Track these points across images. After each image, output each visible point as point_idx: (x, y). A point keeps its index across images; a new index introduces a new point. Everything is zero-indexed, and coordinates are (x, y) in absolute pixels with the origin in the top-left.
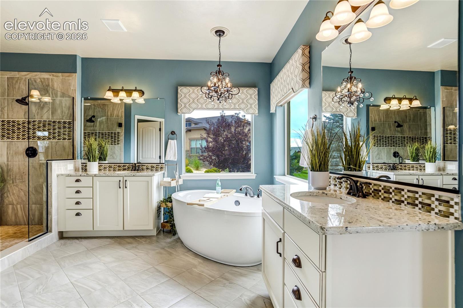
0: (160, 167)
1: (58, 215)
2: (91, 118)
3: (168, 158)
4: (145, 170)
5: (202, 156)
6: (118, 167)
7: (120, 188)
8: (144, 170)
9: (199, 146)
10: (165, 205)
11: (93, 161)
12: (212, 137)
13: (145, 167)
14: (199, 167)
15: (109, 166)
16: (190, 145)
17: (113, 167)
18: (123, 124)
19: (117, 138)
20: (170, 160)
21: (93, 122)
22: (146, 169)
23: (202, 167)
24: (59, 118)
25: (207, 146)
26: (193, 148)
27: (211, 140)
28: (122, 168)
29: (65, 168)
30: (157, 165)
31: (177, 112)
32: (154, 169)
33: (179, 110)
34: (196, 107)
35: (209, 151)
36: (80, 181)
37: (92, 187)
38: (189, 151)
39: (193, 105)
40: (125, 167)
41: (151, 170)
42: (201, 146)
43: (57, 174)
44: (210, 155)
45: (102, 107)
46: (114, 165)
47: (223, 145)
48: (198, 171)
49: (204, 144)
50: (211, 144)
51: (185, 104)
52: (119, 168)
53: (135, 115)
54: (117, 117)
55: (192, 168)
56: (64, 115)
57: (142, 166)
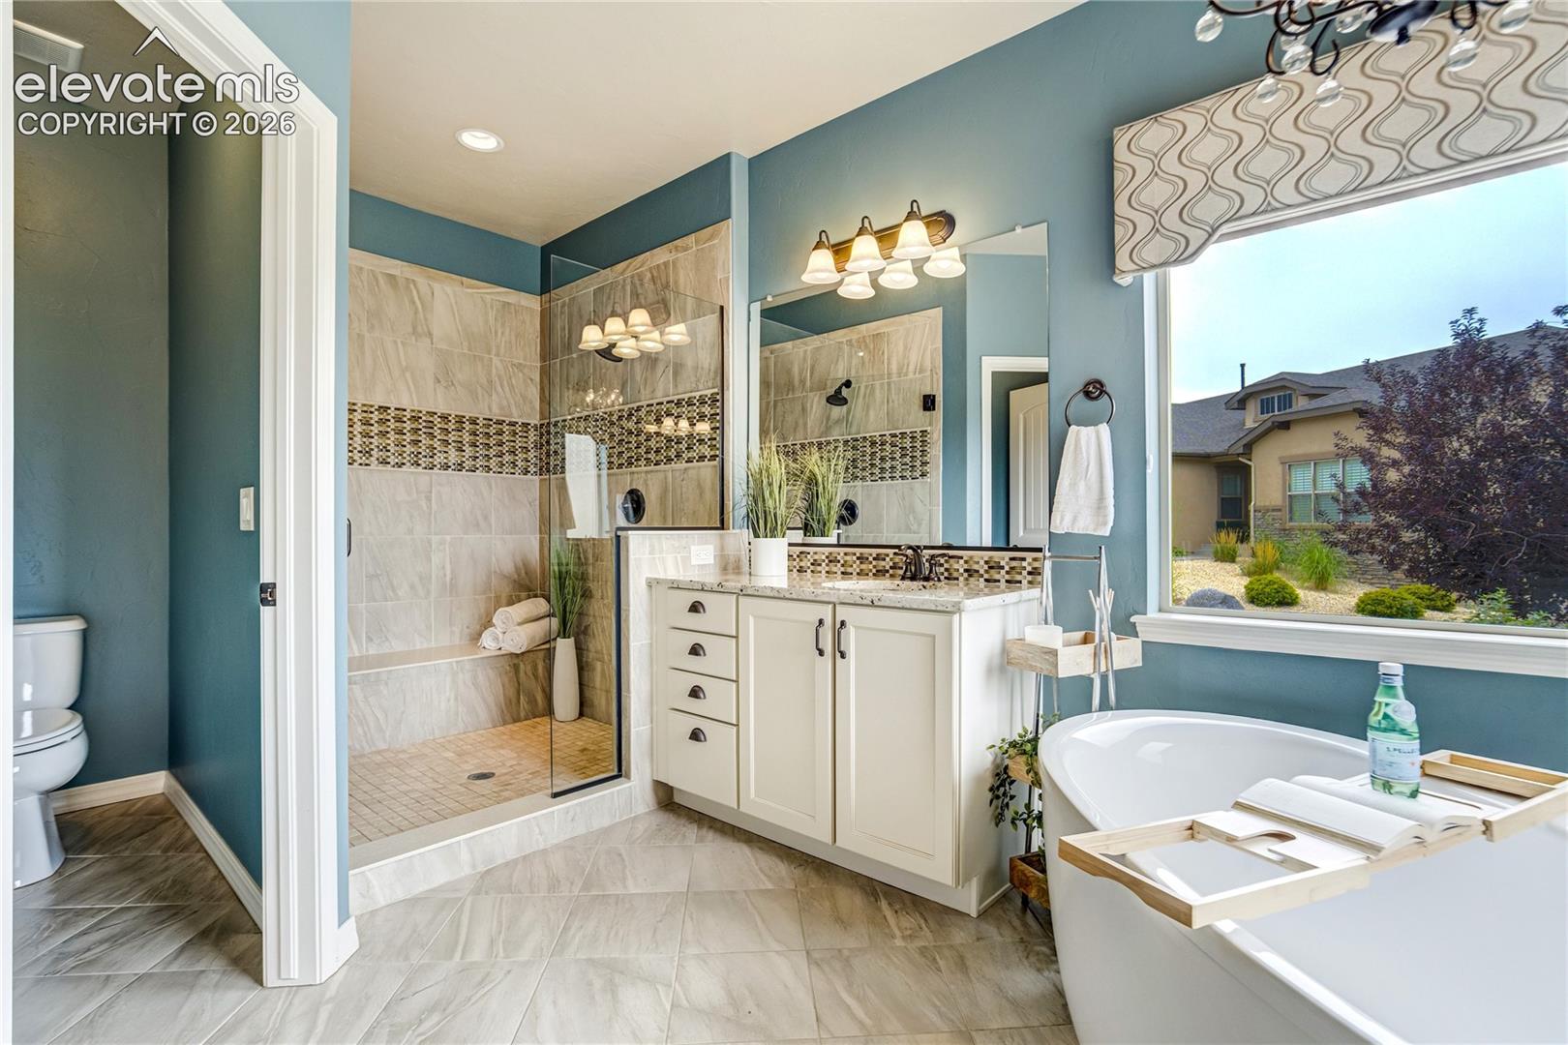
0: (1029, 569)
1: (652, 722)
2: (840, 388)
3: (1062, 524)
4: (961, 579)
5: (1341, 529)
6: (858, 562)
7: (821, 653)
8: (957, 579)
9: (1327, 486)
10: (1028, 772)
11: (766, 537)
12: (1400, 440)
13: (960, 566)
14: (1332, 578)
15: (827, 557)
16: (1287, 485)
17: (842, 562)
18: (939, 400)
19: (918, 454)
20: (1076, 531)
21: (844, 401)
22: (966, 575)
23: (1346, 577)
24: (689, 389)
25: (1374, 486)
26: (1295, 496)
27: (1396, 455)
28: (871, 567)
29: (679, 559)
30: (1012, 559)
31: (1111, 267)
32: (1002, 576)
33: (1122, 260)
34: (1230, 208)
35: (1385, 508)
36: (702, 610)
37: (733, 637)
38: (1280, 510)
39: (1212, 208)
40: (883, 563)
41: (986, 580)
42: (1341, 486)
43: (647, 579)
44: (1387, 526)
45: (872, 347)
46: (846, 554)
47: (1471, 478)
48: (1323, 594)
49: (1358, 475)
50: (1392, 476)
51: (1157, 214)
52: (863, 566)
53: (983, 358)
54: (919, 373)
55: (1297, 579)
56: (701, 376)
57: (946, 561)
